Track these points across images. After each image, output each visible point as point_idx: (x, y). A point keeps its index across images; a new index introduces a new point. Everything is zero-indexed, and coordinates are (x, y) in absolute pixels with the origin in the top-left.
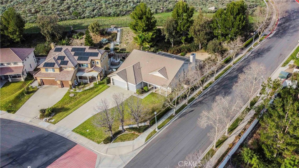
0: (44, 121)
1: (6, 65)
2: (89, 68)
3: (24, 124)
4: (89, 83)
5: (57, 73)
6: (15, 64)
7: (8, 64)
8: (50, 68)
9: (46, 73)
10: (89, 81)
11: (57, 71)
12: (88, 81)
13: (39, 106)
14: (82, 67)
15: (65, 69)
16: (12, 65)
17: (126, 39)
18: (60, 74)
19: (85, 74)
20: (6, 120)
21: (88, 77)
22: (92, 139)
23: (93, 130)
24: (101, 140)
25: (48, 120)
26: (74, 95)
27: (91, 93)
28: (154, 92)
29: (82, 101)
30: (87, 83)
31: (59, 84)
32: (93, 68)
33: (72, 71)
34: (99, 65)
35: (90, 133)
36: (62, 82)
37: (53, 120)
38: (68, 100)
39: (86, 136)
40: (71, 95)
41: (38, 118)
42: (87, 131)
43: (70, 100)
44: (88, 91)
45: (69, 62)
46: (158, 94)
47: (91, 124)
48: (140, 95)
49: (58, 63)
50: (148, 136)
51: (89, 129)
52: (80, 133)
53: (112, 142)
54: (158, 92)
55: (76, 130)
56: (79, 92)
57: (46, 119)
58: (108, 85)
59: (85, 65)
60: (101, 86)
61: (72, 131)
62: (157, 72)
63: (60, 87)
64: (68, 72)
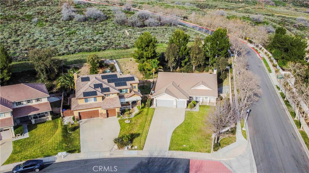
0: (127, 149)
1: (25, 104)
2: (129, 93)
3: (107, 159)
4: (131, 108)
5: (100, 102)
6: (37, 101)
7: (29, 101)
8: (91, 98)
9: (86, 104)
10: (131, 107)
11: (99, 100)
13: (102, 139)
15: (107, 96)
16: (34, 103)
17: (126, 69)
18: (103, 103)
19: (127, 100)
20: (77, 161)
21: (131, 102)
22: (198, 151)
23: (188, 144)
24: (208, 149)
25: (130, 148)
26: (129, 121)
27: (144, 117)
28: (201, 104)
29: (144, 125)
30: (129, 110)
31: (105, 114)
32: (133, 93)
33: (115, 98)
34: (136, 90)
35: (190, 147)
36: (107, 110)
37: (136, 147)
38: (128, 126)
39: (190, 150)
40: (127, 122)
41: (117, 149)
42: (184, 146)
43: (131, 126)
44: (139, 115)
45: (111, 89)
46: (206, 106)
47: (180, 140)
48: (192, 109)
49: (98, 91)
50: (243, 135)
51: (184, 144)
52: (180, 150)
53: (220, 148)
54: (204, 104)
55: (172, 149)
56: (132, 118)
57: (128, 148)
58: (151, 107)
59: (123, 90)
60: (145, 110)
61: (169, 150)
62: (202, 85)
63: (105, 118)
64: (112, 99)
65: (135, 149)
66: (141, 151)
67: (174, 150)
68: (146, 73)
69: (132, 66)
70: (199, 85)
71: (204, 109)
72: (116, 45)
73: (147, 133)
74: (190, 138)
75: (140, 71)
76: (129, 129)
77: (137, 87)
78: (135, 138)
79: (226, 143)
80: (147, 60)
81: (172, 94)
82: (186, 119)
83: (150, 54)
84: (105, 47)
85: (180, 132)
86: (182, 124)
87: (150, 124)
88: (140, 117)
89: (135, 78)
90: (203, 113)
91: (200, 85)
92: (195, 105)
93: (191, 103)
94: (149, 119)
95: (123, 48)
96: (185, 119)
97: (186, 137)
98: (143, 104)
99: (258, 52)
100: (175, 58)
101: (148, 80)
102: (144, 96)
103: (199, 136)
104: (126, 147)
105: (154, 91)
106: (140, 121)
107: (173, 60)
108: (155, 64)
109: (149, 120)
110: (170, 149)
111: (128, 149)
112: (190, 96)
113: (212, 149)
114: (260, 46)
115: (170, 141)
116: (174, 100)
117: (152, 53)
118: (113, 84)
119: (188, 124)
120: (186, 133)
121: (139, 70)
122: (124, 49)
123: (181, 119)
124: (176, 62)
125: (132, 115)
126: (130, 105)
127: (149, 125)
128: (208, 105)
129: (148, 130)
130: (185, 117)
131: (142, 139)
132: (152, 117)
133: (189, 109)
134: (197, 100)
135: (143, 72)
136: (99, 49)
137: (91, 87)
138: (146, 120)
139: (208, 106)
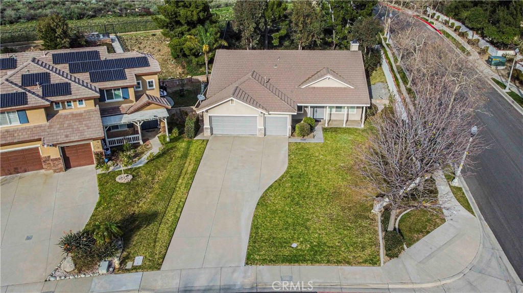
0: (105, 271)
2: (132, 102)
4: (141, 142)
5: (40, 127)
10: (140, 137)
11: (37, 118)
12: (137, 139)
13: (28, 238)
14: (107, 101)
15: (64, 108)
18: (50, 127)
19: (126, 119)
21: (139, 126)
22: (340, 262)
23: (306, 237)
24: (368, 251)
25: (117, 266)
26: (130, 177)
27: (175, 163)
28: (326, 126)
29: (173, 185)
30: (136, 146)
31: (56, 160)
32: (144, 99)
33: (88, 112)
34: (155, 92)
35: (312, 249)
36: (63, 149)
37: (139, 261)
38: (124, 192)
39: (314, 261)
40: (123, 179)
41: (69, 273)
42: (294, 245)
43: (133, 192)
44: (162, 159)
45: (74, 86)
46: (340, 128)
47: (280, 227)
48: (306, 137)
49: (33, 93)
50: (459, 202)
51: (293, 239)
52: (283, 262)
53: (405, 246)
54: (334, 125)
55: (258, 258)
56: (139, 168)
57: (110, 266)
58: (198, 137)
59: (117, 92)
60: (182, 145)
61: (247, 264)
62: (328, 76)
63: (61, 170)
64: (78, 116)
65: (135, 268)
66: (155, 272)
67: (264, 261)
68: (189, 62)
69: (157, 48)
70: (319, 77)
71: (336, 138)
72: (123, 7)
73: (180, 209)
74: (308, 220)
75: (175, 58)
76: (124, 200)
77: (156, 85)
78: (139, 228)
79: (419, 226)
80: (189, 30)
81: (252, 100)
82: (294, 165)
83: (195, 13)
84: (95, 12)
85: (277, 202)
86: (282, 177)
87: (190, 181)
88: (163, 166)
89: (150, 60)
90: (334, 146)
91: (322, 76)
92: (312, 129)
93: (302, 122)
94: (190, 169)
95: (138, 14)
96: (290, 163)
97: (297, 217)
98: (175, 131)
99: (429, 21)
100: (257, 23)
101: (194, 77)
102: (178, 111)
103: (335, 211)
104: (104, 264)
105: (205, 95)
106: (162, 175)
107: (253, 30)
108: (208, 34)
109: (189, 171)
110: (250, 261)
111: (111, 269)
112: (299, 105)
113: (382, 251)
114: (430, 11)
115: (251, 233)
116: (258, 115)
117: (200, 11)
118: (85, 77)
119: (300, 177)
120: (298, 204)
121: (173, 56)
122: (140, 15)
123: (277, 166)
124: (258, 34)
125: (143, 158)
126: (138, 134)
127: (188, 186)
128: (344, 126)
129: (183, 200)
130: (289, 160)
131: (164, 229)
132: (198, 161)
133: (297, 139)
134: (317, 116)
135: (183, 60)
136: (80, 14)
137: (11, 82)
138: (181, 172)
139: (345, 129)
